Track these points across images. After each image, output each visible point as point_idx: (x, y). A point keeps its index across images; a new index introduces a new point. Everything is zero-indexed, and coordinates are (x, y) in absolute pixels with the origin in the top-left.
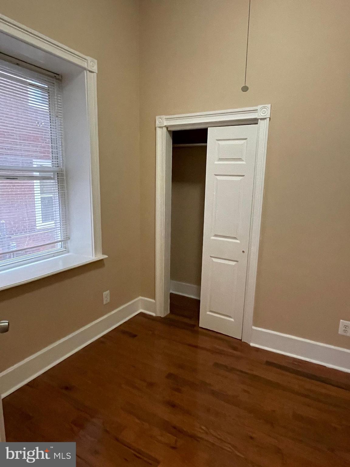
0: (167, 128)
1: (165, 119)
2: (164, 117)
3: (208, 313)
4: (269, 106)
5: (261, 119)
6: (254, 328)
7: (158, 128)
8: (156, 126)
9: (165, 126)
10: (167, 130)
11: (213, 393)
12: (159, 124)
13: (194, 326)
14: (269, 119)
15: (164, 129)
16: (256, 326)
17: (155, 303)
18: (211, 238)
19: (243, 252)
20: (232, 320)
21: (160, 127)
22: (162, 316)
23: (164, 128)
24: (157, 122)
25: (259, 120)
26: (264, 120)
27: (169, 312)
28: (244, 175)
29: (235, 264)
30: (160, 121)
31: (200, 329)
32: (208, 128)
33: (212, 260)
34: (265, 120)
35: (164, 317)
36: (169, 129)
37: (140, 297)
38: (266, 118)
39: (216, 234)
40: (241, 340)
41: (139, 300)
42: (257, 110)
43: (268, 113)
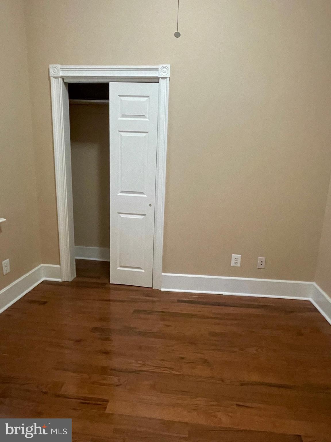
0: (63, 79)
1: (61, 68)
2: (59, 66)
3: (119, 268)
4: (168, 66)
5: (162, 78)
6: (163, 274)
7: (53, 78)
8: (50, 76)
9: (61, 77)
10: (63, 81)
11: (140, 333)
12: (53, 73)
13: (105, 284)
14: (168, 79)
15: (59, 80)
16: (165, 273)
17: (61, 269)
18: (118, 194)
19: (150, 205)
20: (143, 271)
21: (55, 77)
22: (70, 280)
23: (60, 78)
24: (51, 71)
25: (160, 79)
26: (164, 79)
27: (75, 276)
28: (148, 131)
29: (143, 218)
30: (55, 70)
31: (111, 286)
32: (110, 83)
33: (120, 216)
34: (166, 79)
35: (72, 281)
36: (65, 81)
37: (42, 265)
38: (166, 78)
39: (123, 190)
40: (152, 288)
41: (41, 267)
42: (158, 69)
43: (168, 73)
